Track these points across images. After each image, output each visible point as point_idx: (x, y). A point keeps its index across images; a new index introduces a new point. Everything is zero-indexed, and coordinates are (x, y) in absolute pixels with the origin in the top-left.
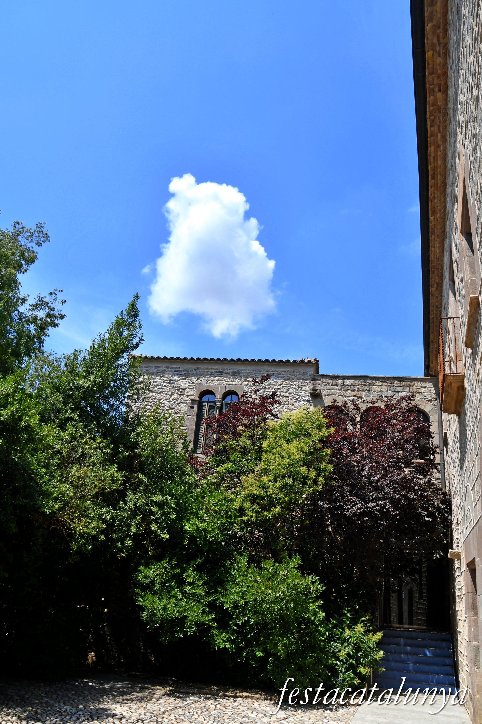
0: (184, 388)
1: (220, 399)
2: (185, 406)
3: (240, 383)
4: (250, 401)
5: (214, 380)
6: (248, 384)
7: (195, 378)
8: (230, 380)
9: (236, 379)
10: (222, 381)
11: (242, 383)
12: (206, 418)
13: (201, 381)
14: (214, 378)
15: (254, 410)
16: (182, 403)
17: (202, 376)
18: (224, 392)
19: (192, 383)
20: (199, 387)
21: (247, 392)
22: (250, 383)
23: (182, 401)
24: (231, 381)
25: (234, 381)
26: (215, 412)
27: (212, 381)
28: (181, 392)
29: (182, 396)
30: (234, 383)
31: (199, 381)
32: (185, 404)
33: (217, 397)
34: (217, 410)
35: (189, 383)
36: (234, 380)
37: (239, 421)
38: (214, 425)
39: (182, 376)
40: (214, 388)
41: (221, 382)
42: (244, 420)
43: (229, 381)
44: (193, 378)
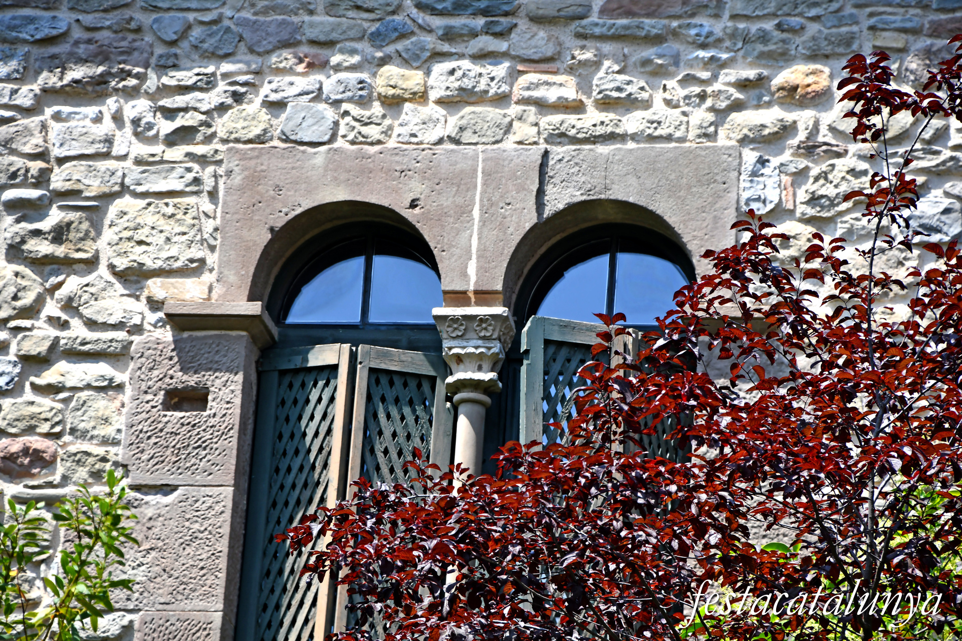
0: (94, 186)
1: (483, 296)
2: (111, 387)
3: (701, 116)
4: (819, 308)
5: (421, 97)
6: (787, 129)
7: (208, 84)
8: (585, 86)
9: (657, 73)
10: (502, 99)
11: (721, 115)
12: (343, 516)
13: (276, 106)
14: (413, 79)
15: (860, 402)
16: (76, 355)
17: (285, 58)
18: (530, 219)
19: (172, 140)
20: (254, 179)
21: (780, 212)
22: (804, 117)
23: (78, 330)
24: (606, 104)
25: (630, 103)
26: (436, 444)
27: (394, 103)
28: (59, 234)
29: (72, 284)
30: (633, 122)
31: (253, 106)
32: (102, 369)
33: (450, 283)
34: (463, 423)
35: (141, 131)
36: (635, 86)
37: (701, 531)
38: (435, 581)
39: (60, 64)
40: (416, 188)
41: (492, 113)
42: (755, 524)
43: (577, 108)
44: (187, 77)
